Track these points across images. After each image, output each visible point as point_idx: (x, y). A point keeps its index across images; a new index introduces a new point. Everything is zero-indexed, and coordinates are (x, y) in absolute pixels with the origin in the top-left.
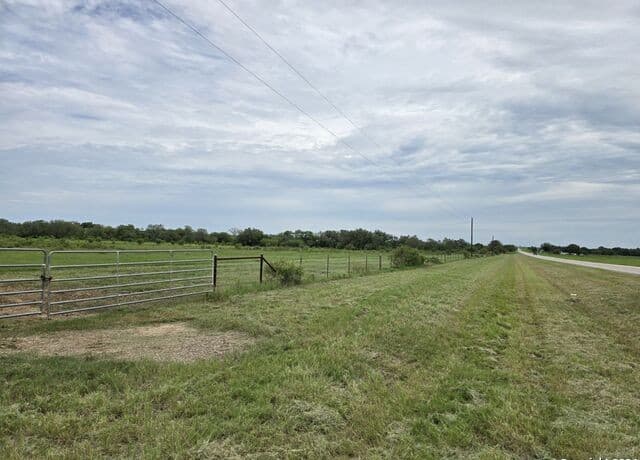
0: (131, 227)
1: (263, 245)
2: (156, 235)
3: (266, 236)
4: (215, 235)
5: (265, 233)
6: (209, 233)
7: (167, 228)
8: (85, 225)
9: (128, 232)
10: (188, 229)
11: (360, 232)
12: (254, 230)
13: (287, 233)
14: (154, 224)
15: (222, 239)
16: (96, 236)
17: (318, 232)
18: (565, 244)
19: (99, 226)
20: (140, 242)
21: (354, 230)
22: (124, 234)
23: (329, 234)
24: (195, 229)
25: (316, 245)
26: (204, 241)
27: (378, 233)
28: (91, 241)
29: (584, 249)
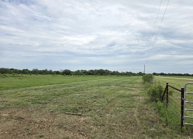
0: (27, 70)
1: (71, 74)
2: (35, 72)
3: (72, 72)
4: (55, 72)
5: (71, 71)
6: (53, 71)
7: (39, 70)
8: (11, 69)
9: (26, 71)
10: (46, 70)
11: (101, 70)
12: (68, 70)
13: (78, 71)
14: (35, 69)
15: (57, 73)
16: (15, 73)
17: (88, 70)
18: (160, 73)
19: (16, 70)
20: (31, 75)
21: (99, 69)
22: (25, 72)
23: (91, 71)
24: (48, 70)
25: (88, 74)
26: (51, 74)
27: (106, 70)
28: (14, 74)
29: (165, 74)
